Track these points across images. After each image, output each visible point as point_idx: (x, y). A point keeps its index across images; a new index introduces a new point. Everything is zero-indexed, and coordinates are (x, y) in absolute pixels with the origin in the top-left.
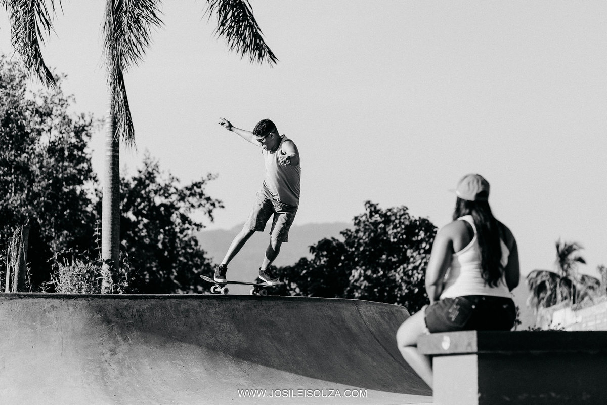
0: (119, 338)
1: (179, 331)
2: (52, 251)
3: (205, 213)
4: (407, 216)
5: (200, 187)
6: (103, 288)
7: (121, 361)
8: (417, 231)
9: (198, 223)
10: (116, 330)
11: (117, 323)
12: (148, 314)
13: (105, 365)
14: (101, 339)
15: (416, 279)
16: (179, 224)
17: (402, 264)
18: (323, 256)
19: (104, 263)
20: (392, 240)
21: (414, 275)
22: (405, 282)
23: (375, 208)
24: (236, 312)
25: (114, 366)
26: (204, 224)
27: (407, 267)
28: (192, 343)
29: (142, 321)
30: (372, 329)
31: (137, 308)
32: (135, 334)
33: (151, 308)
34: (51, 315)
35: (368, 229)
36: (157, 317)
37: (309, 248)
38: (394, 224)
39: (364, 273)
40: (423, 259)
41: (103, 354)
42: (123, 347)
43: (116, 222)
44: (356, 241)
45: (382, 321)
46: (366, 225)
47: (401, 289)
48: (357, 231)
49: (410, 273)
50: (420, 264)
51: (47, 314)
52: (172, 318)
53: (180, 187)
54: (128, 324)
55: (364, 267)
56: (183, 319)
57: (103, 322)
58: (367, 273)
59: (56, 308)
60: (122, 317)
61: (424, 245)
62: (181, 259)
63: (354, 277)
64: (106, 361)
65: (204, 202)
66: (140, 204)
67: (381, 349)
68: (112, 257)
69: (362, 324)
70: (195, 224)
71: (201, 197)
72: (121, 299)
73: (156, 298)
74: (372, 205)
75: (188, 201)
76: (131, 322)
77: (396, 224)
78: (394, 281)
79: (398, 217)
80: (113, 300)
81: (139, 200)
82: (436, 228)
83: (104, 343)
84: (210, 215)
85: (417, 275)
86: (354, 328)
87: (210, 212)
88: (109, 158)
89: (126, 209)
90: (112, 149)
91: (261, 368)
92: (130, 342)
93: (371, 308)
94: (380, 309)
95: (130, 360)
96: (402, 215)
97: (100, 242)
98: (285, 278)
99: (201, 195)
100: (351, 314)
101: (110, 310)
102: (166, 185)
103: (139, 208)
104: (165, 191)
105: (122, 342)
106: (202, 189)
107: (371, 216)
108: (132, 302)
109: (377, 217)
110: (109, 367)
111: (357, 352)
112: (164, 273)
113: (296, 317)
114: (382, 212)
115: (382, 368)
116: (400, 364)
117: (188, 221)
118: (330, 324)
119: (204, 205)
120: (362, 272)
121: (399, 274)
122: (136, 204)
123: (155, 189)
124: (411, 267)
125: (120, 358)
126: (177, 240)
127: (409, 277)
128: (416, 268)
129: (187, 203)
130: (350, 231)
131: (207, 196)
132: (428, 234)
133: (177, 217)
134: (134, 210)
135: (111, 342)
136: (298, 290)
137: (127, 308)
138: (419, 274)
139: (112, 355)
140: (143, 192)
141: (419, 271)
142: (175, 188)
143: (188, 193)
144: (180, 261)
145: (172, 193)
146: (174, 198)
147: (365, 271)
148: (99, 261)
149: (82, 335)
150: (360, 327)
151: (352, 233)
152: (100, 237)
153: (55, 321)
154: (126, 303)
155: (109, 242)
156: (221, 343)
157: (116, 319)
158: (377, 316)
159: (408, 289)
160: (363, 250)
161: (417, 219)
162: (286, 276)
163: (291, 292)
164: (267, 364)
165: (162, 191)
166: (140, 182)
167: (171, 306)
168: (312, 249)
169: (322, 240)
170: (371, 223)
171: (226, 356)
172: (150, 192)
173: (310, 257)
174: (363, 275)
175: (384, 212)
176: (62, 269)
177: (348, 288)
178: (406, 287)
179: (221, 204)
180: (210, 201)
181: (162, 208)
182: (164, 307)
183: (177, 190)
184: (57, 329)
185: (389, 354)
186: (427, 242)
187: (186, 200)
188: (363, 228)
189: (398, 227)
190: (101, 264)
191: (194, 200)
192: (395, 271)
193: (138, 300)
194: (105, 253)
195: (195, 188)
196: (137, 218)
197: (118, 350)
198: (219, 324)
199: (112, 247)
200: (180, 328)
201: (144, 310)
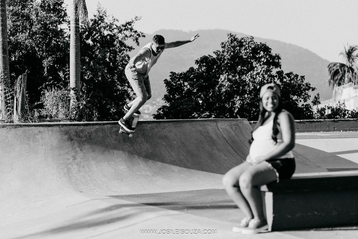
0: (78, 149)
1: (112, 144)
2: (44, 66)
3: (134, 41)
4: (253, 42)
5: (131, 25)
6: (71, 104)
7: (79, 163)
8: (259, 51)
9: (130, 46)
10: (76, 145)
11: (77, 140)
12: (94, 134)
13: (70, 166)
14: (67, 150)
15: (258, 80)
16: (118, 46)
17: (250, 71)
18: (203, 66)
19: (71, 90)
20: (244, 57)
21: (257, 78)
22: (252, 82)
23: (234, 38)
24: (145, 131)
25: (75, 166)
26: (133, 47)
27: (253, 73)
28: (120, 150)
29: (91, 139)
30: (225, 136)
31: (88, 131)
32: (87, 146)
33: (96, 130)
34: (39, 137)
35: (230, 50)
36: (99, 136)
37: (195, 61)
38: (245, 47)
39: (227, 77)
40: (262, 68)
41: (69, 159)
42: (80, 155)
43: (78, 66)
44: (223, 57)
45: (231, 130)
46: (229, 48)
47: (249, 86)
48: (223, 52)
49: (255, 76)
50: (261, 71)
51: (36, 136)
52: (108, 136)
53: (119, 24)
54: (83, 141)
55: (227, 74)
56: (115, 137)
57: (68, 140)
58: (229, 77)
59: (42, 132)
60: (79, 137)
61: (263, 59)
62: (120, 68)
63: (221, 79)
64: (70, 163)
65: (133, 34)
66: (95, 35)
67: (230, 148)
68: (76, 86)
69: (219, 134)
70: (128, 47)
71: (131, 31)
72: (79, 126)
73: (99, 125)
74: (231, 36)
75: (124, 33)
76: (84, 139)
77: (246, 47)
78: (245, 81)
79: (247, 43)
80: (74, 127)
81: (95, 33)
82: (271, 49)
83: (69, 152)
84: (137, 42)
85: (259, 78)
86: (214, 137)
87: (137, 39)
88: (73, 28)
89: (87, 38)
90: (75, 23)
91: (159, 164)
92: (84, 151)
93: (224, 123)
94: (230, 123)
95: (84, 163)
96: (250, 42)
97: (69, 77)
98: (181, 80)
99: (131, 29)
100: (213, 128)
101: (73, 132)
102: (111, 24)
103: (95, 37)
104: (110, 27)
105: (80, 152)
106: (132, 26)
107: (232, 42)
108: (85, 127)
109: (235, 43)
110: (72, 167)
111: (216, 151)
112: (110, 76)
113: (180, 132)
114: (238, 40)
115: (230, 160)
116: (241, 156)
117: (124, 45)
118: (200, 135)
119: (133, 35)
120: (226, 76)
121: (248, 78)
122: (93, 35)
123: (104, 26)
124: (255, 73)
125: (78, 161)
126: (118, 56)
127: (254, 79)
128: (258, 74)
129: (123, 34)
130: (219, 51)
131: (135, 30)
132: (266, 53)
133: (117, 43)
134: (92, 38)
135: (73, 152)
136: (188, 86)
137: (82, 131)
138: (260, 77)
139: (74, 160)
140: (97, 28)
141: (260, 76)
142: (116, 25)
143: (124, 28)
144: (119, 69)
145: (114, 28)
146: (116, 31)
147: (228, 75)
148: (69, 88)
149: (56, 148)
150: (218, 136)
151: (220, 52)
152: (69, 74)
153: (41, 140)
154: (81, 128)
155: (74, 77)
156: (136, 150)
157: (76, 138)
158: (228, 128)
159: (253, 86)
160: (226, 63)
161: (259, 43)
162: (182, 78)
163: (185, 87)
164: (163, 161)
165: (109, 27)
166: (95, 22)
167: (108, 129)
168: (197, 62)
169: (203, 57)
170: (231, 46)
171: (139, 158)
172: (101, 28)
173: (196, 67)
174: (227, 78)
175: (240, 40)
176: (47, 94)
177: (218, 86)
178: (252, 85)
179: (143, 35)
180: (136, 33)
181: (108, 37)
182: (103, 130)
183: (117, 26)
184: (42, 145)
185: (235, 151)
186: (265, 58)
187: (122, 33)
188: (227, 49)
189: (248, 49)
190: (70, 90)
191: (128, 33)
192: (246, 76)
193: (89, 126)
194: (72, 84)
195: (128, 25)
196: (94, 43)
197: (77, 157)
198: (135, 139)
199: (76, 80)
200: (113, 142)
201: (92, 132)
